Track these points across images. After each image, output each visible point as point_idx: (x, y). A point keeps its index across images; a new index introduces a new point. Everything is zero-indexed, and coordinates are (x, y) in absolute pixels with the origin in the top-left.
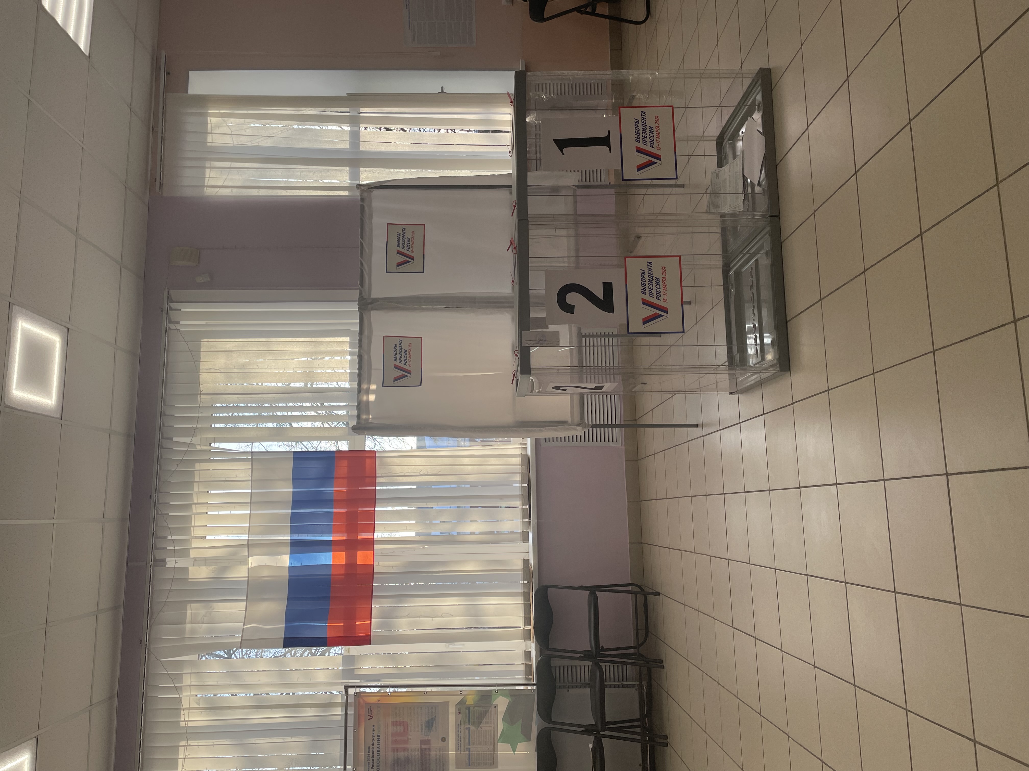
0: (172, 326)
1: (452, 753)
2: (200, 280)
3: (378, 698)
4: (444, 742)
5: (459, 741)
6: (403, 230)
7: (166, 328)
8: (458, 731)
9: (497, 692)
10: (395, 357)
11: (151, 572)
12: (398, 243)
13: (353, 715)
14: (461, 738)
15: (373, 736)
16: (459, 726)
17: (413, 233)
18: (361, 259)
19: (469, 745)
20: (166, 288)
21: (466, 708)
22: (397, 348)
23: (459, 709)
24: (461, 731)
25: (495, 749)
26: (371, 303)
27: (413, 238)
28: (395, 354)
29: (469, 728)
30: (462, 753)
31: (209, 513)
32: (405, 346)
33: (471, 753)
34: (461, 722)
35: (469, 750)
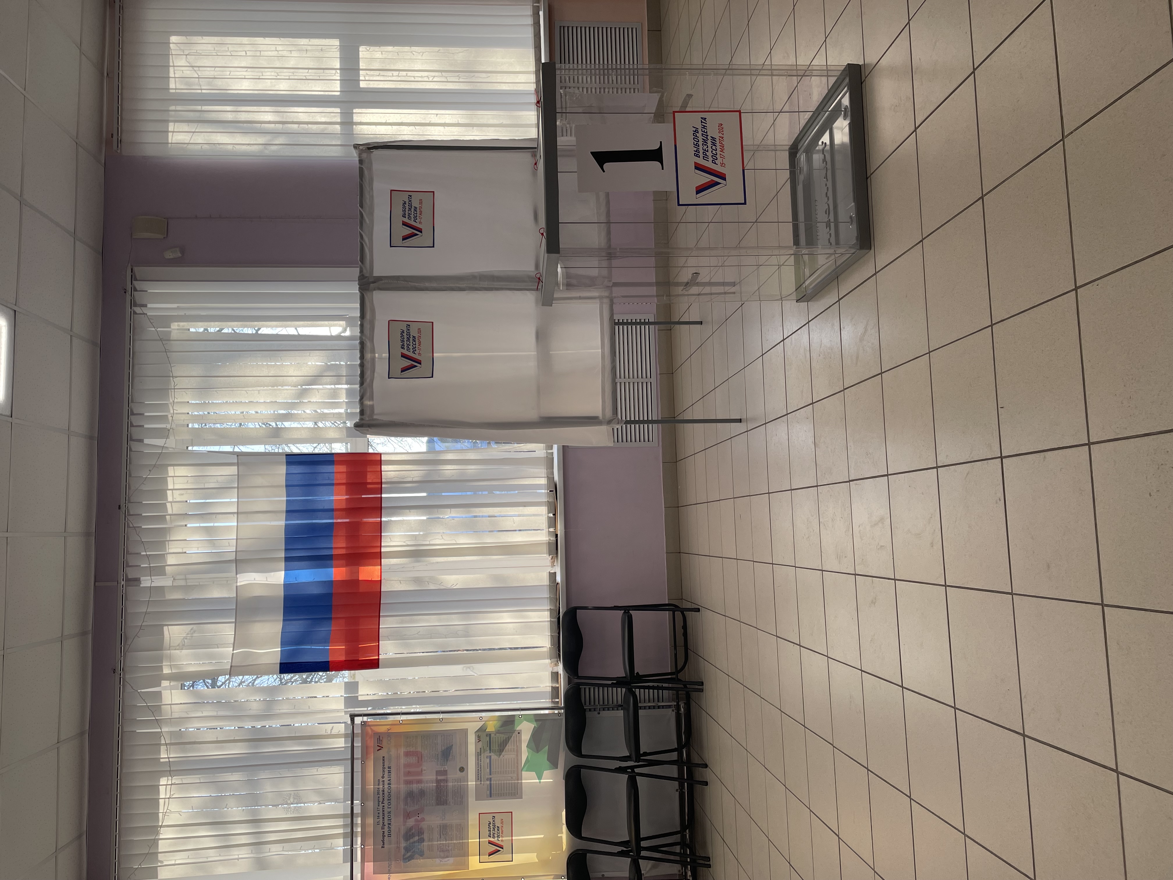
0: (138, 310)
1: (472, 783)
2: (169, 255)
3: (388, 727)
4: (462, 772)
5: (480, 770)
6: (409, 198)
7: (131, 312)
8: (478, 760)
9: (520, 716)
10: (402, 344)
11: (123, 592)
12: (403, 213)
13: (360, 747)
14: (481, 768)
15: (384, 768)
16: (479, 754)
17: (421, 202)
18: (361, 231)
19: (490, 774)
20: (130, 264)
21: (486, 734)
22: (405, 334)
23: (479, 737)
24: (481, 760)
25: (519, 777)
26: (374, 282)
27: (421, 207)
28: (403, 341)
29: (490, 756)
30: (482, 783)
31: (188, 526)
32: (414, 332)
33: (492, 782)
34: (481, 750)
35: (490, 780)
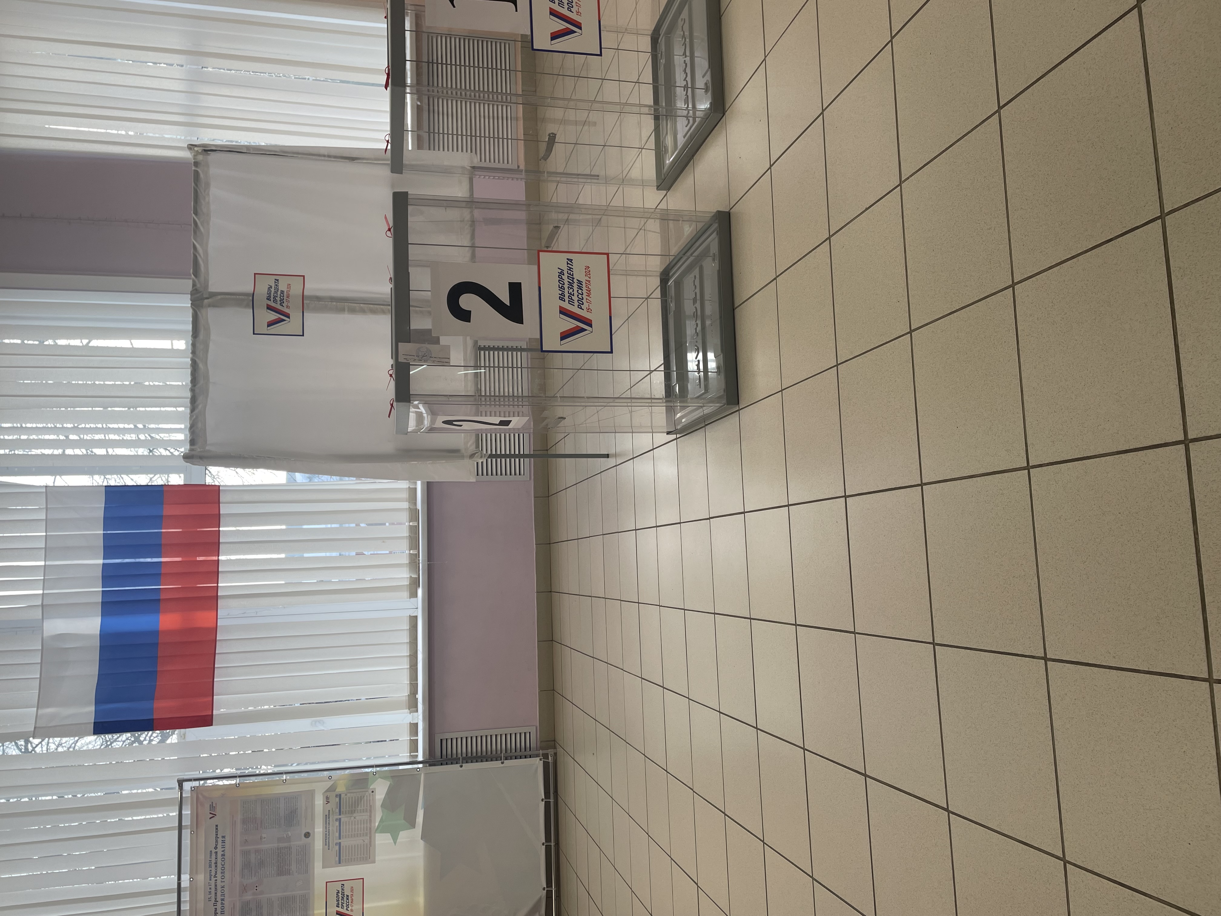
1: (318, 850)
3: (223, 792)
4: (308, 837)
5: (327, 835)
8: (326, 824)
9: (375, 774)
13: (190, 815)
14: (329, 832)
15: (217, 837)
16: (327, 817)
18: (194, 241)
19: (340, 839)
21: (336, 796)
23: (327, 798)
24: (329, 823)
25: (372, 840)
26: (208, 298)
29: (340, 819)
30: (331, 848)
33: (342, 848)
34: (329, 813)
35: (340, 844)
